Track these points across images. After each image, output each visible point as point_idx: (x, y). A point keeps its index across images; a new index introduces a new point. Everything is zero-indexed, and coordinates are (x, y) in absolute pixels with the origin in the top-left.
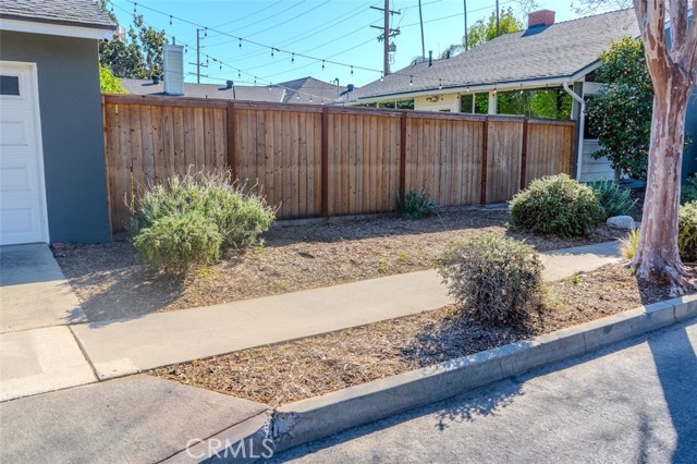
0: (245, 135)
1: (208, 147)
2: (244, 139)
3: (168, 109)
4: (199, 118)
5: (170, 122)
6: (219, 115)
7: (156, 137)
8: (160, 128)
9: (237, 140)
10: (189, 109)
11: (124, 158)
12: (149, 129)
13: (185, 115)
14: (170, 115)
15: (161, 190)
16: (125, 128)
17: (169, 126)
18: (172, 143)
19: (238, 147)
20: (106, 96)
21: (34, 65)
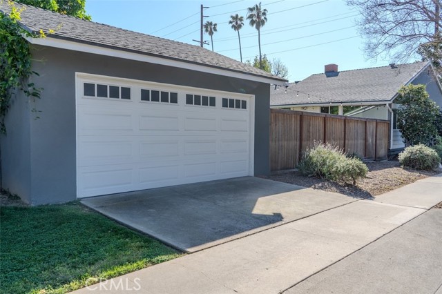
0: (305, 127)
1: (295, 132)
3: (285, 115)
4: (293, 119)
5: (286, 121)
7: (282, 128)
9: (303, 129)
11: (274, 137)
12: (280, 124)
13: (289, 118)
14: (286, 118)
16: (274, 124)
18: (286, 130)
19: (303, 132)
21: (254, 96)
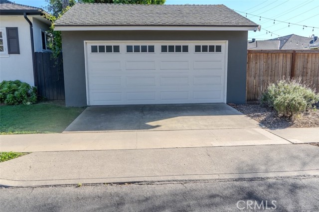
0: (299, 64)
1: (284, 69)
2: (298, 66)
3: (270, 54)
4: (281, 58)
5: (270, 59)
6: (289, 56)
7: (265, 65)
8: (266, 62)
9: (295, 66)
10: (278, 54)
11: (253, 73)
12: (262, 62)
13: (276, 57)
14: (270, 57)
15: (274, 85)
16: (254, 62)
17: (269, 62)
18: (270, 67)
19: (295, 69)
20: (249, 51)
21: (227, 41)
